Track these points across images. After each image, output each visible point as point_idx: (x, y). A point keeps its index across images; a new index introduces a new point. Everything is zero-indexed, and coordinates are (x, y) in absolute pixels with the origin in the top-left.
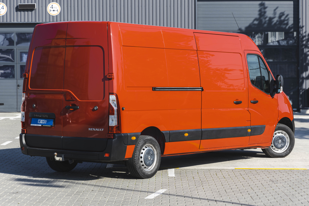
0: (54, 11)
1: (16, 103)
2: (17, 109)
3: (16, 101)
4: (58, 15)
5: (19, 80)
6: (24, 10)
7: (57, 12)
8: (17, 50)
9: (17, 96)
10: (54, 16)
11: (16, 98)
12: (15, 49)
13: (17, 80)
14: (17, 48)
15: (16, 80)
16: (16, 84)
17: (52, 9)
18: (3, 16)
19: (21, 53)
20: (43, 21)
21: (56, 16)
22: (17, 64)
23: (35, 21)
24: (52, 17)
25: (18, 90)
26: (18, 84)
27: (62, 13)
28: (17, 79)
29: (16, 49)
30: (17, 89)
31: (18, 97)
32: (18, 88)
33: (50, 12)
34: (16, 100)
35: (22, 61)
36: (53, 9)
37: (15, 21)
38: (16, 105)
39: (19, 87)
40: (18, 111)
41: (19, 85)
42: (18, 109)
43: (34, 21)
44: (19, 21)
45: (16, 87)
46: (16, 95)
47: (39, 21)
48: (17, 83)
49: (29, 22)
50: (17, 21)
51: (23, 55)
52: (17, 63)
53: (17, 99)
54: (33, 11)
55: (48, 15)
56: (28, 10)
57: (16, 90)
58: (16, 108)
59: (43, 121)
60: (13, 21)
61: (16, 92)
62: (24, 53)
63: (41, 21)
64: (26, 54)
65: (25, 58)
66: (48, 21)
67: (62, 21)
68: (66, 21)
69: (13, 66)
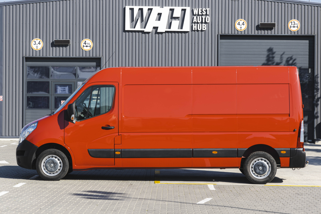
0: (87, 46)
4: (91, 50)
6: (59, 46)
7: (90, 48)
8: (52, 82)
10: (87, 51)
12: (50, 81)
15: (50, 110)
17: (85, 45)
19: (56, 85)
20: (76, 56)
21: (89, 51)
22: (51, 95)
24: (85, 52)
27: (94, 48)
33: (84, 48)
35: (57, 93)
36: (87, 45)
37: (50, 56)
43: (68, 55)
44: (55, 55)
49: (63, 57)
50: (52, 55)
51: (57, 87)
54: (67, 46)
55: (81, 50)
56: (62, 46)
62: (58, 86)
63: (74, 56)
64: (60, 86)
65: (60, 90)
66: (81, 56)
67: (94, 56)
68: (98, 56)
69: (48, 98)
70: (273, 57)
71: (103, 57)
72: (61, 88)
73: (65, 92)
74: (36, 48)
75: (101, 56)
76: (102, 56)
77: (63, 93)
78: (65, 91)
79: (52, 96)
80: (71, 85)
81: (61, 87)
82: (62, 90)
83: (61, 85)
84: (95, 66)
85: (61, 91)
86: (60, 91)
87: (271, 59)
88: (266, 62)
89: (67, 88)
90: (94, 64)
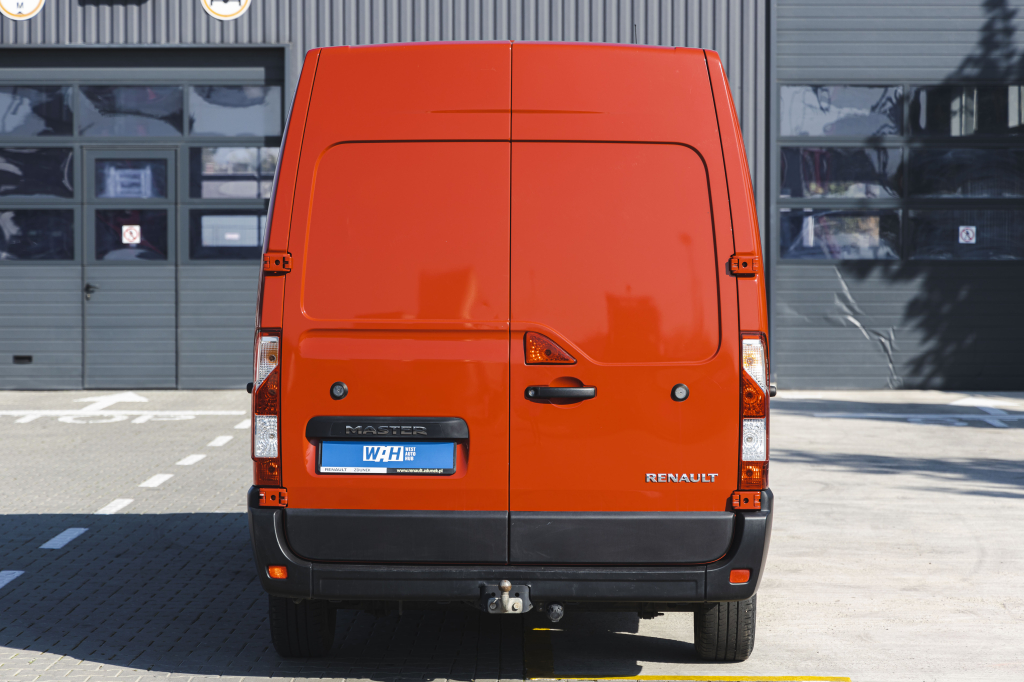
1: (80, 354)
2: (83, 376)
3: (80, 349)
4: (242, 16)
5: (90, 265)
6: (110, 1)
7: (239, 8)
8: (85, 152)
9: (83, 327)
10: (228, 21)
11: (80, 337)
12: (76, 146)
13: (83, 265)
14: (83, 144)
15: (79, 268)
16: (79, 280)
18: (30, 20)
19: (101, 163)
20: (184, 40)
21: (236, 20)
22: (82, 204)
23: (154, 41)
24: (218, 24)
25: (87, 305)
26: (86, 281)
27: (256, 8)
28: (85, 262)
29: (82, 147)
30: (83, 303)
31: (87, 330)
32: (88, 299)
33: (212, 8)
34: (80, 342)
35: (104, 196)
37: (76, 40)
38: (80, 361)
39: (92, 292)
40: (87, 386)
41: (92, 284)
42: (87, 379)
43: (150, 39)
44: (93, 39)
45: (80, 293)
46: (80, 324)
47: (168, 40)
48: (83, 278)
49: (129, 46)
50: (84, 40)
51: (106, 171)
52: (85, 200)
53: (83, 340)
54: (146, 2)
55: (204, 16)
56: (125, 1)
57: (80, 305)
58: (80, 373)
59: (392, 453)
60: (70, 40)
61: (80, 312)
62: (111, 165)
63: (175, 43)
64: (118, 168)
65: (116, 182)
66: (202, 41)
67: (258, 40)
68: (272, 41)
69: (68, 215)
70: (1009, 31)
71: (295, 46)
72: (121, 176)
73: (140, 192)
74: (15, 11)
75: (285, 41)
76: (290, 40)
77: (133, 193)
78: (138, 185)
79: (85, 206)
80: (164, 162)
81: (120, 172)
82: (127, 181)
83: (121, 164)
84: (263, 83)
85: (123, 186)
86: (119, 189)
87: (1000, 38)
88: (978, 52)
89: (146, 175)
90: (258, 72)
